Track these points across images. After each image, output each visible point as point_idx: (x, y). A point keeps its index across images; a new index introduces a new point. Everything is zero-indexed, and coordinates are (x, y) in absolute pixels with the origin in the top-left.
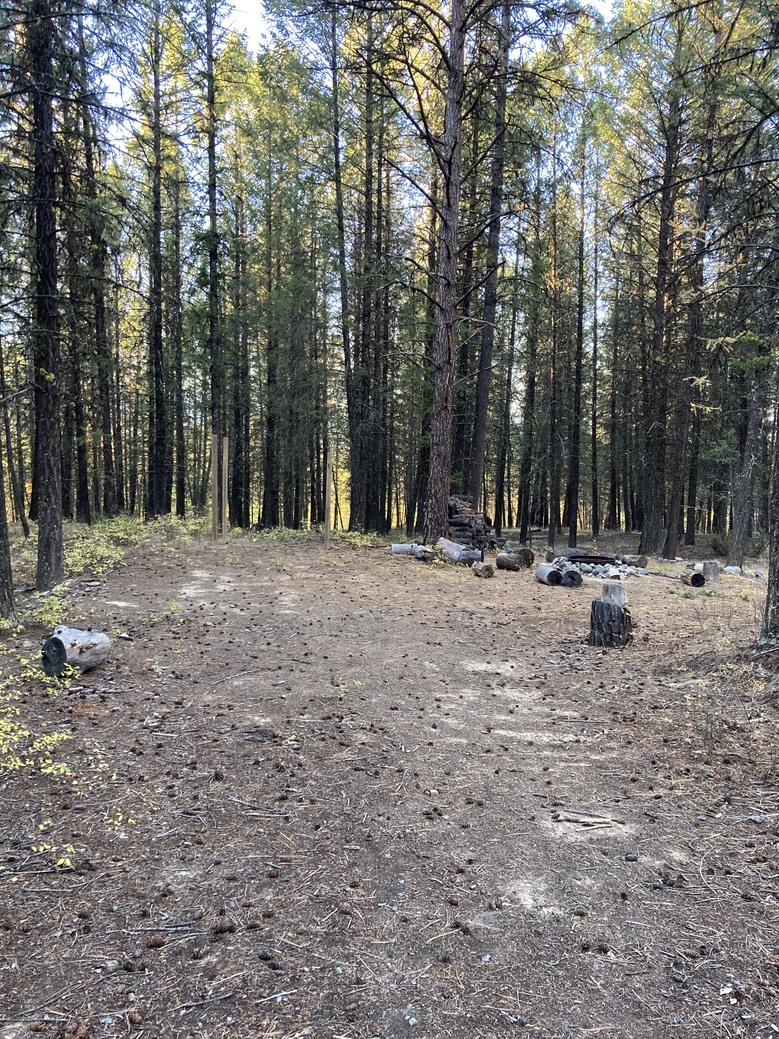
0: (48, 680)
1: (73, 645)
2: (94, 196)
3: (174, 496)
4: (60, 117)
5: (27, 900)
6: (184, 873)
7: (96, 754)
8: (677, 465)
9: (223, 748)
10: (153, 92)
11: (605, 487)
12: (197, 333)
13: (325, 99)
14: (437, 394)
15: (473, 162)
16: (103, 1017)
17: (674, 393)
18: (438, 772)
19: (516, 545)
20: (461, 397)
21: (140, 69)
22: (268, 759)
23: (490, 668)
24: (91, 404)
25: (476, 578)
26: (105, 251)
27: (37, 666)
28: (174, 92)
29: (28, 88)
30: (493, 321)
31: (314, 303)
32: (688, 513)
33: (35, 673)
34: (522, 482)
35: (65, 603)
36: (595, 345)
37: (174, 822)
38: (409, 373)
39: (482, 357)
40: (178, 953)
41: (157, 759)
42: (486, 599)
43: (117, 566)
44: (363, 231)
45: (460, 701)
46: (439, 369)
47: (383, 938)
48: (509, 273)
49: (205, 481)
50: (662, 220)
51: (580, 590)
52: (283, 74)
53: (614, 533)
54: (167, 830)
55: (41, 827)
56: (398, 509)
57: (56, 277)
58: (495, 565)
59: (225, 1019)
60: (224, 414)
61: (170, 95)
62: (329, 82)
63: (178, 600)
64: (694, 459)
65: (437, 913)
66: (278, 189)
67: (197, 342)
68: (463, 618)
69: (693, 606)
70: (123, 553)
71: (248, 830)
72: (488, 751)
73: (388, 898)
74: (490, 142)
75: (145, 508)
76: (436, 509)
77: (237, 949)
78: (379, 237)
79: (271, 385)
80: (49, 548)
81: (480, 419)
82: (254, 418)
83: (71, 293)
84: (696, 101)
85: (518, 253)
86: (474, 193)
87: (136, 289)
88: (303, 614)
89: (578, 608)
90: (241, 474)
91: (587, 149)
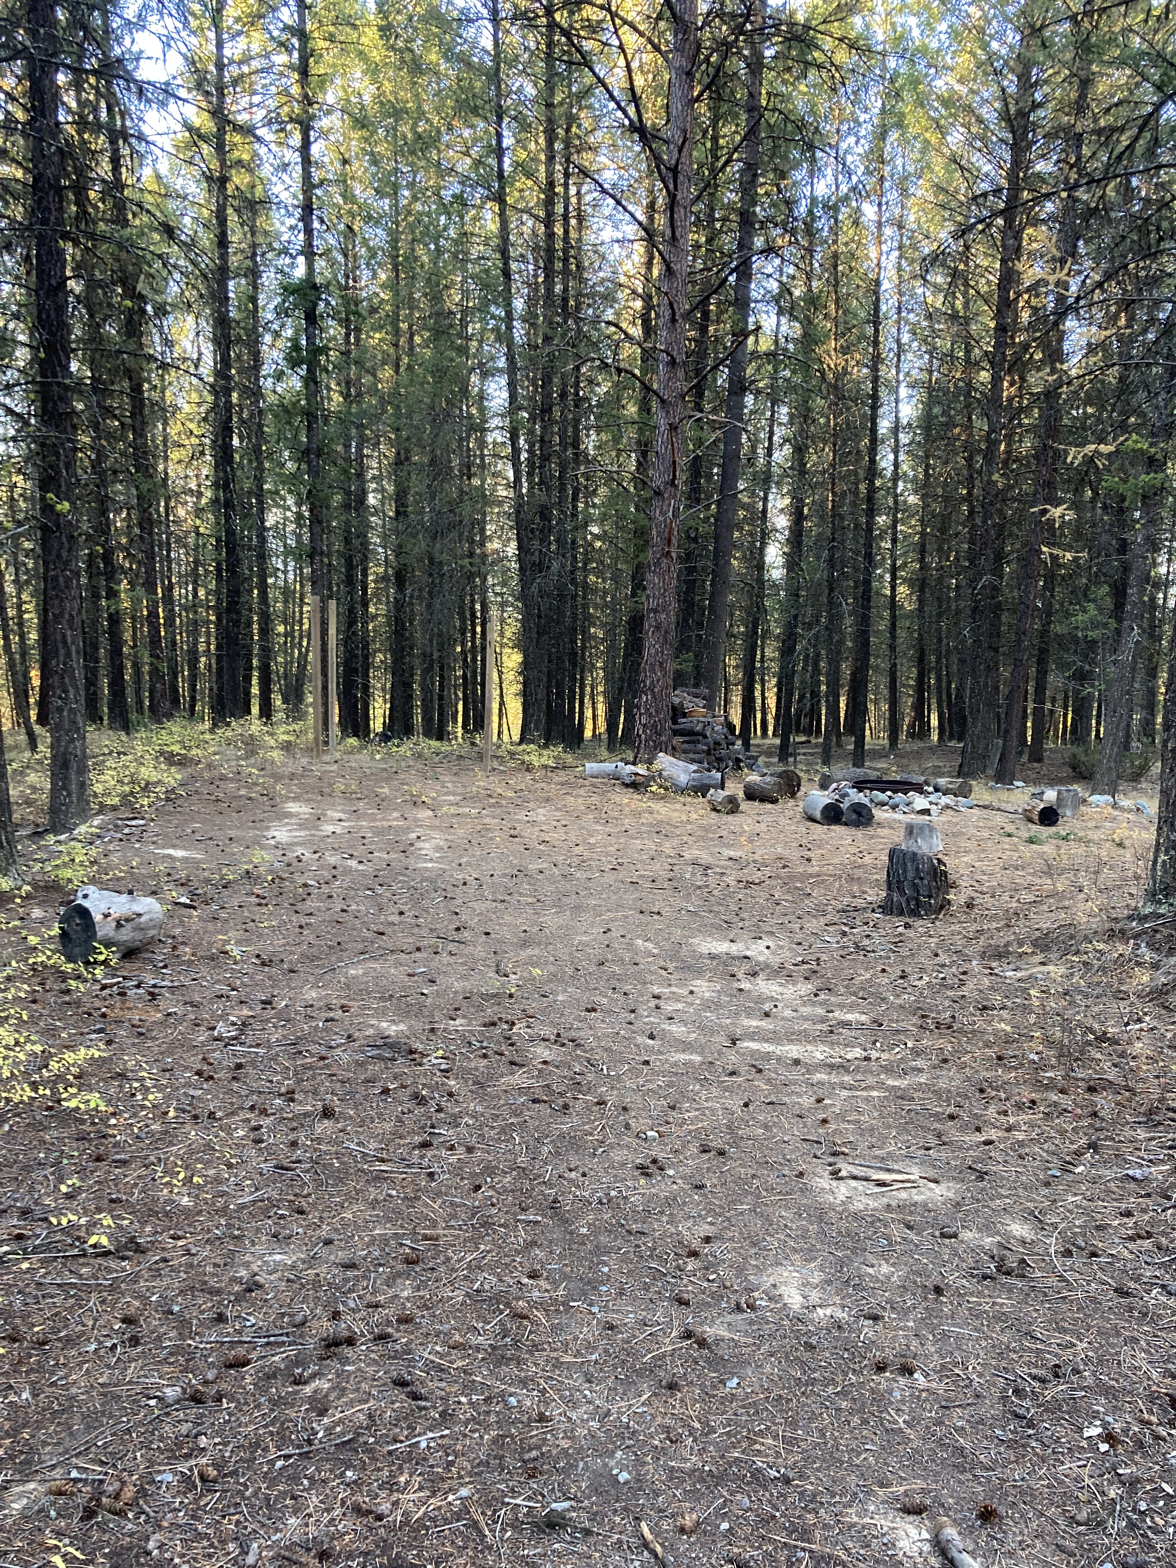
0: (69, 967)
1: (106, 916)
2: (125, 223)
3: (255, 690)
4: (70, 99)
5: (44, 1297)
6: (278, 1257)
7: (143, 1079)
8: (1019, 641)
9: (334, 1070)
10: (214, 59)
11: (908, 676)
12: (286, 438)
13: (480, 70)
14: (654, 533)
15: (712, 170)
16: (159, 1472)
17: (1016, 531)
18: (658, 1104)
19: (772, 764)
20: (691, 537)
21: (194, 23)
22: (403, 1086)
23: (735, 949)
24: (127, 549)
25: (714, 815)
26: (144, 312)
27: (52, 947)
28: (246, 59)
29: (20, 52)
30: (741, 420)
31: (465, 391)
32: (1034, 714)
33: (49, 958)
34: (781, 668)
35: (93, 852)
36: (896, 457)
37: (262, 1180)
38: (611, 501)
39: (724, 475)
40: (270, 1376)
41: (235, 1085)
42: (729, 846)
43: (171, 796)
44: (540, 280)
45: (690, 999)
46: (658, 493)
47: (578, 1354)
48: (765, 345)
49: (302, 667)
50: (1003, 261)
51: (870, 831)
52: (415, 29)
53: (921, 744)
54: (252, 1193)
55: (64, 1189)
56: (594, 709)
57: (68, 352)
58: (741, 795)
59: (342, 1475)
60: (330, 564)
61: (240, 63)
62: (487, 42)
63: (263, 847)
64: (1044, 633)
65: (659, 1316)
66: (409, 213)
67: (286, 453)
68: (693, 874)
69: (1042, 855)
70: (179, 777)
71: (373, 1193)
72: (733, 1073)
73: (585, 1294)
74: (738, 138)
75: (212, 707)
76: (652, 710)
77: (359, 1369)
78: (566, 290)
79: (401, 519)
80: (67, 769)
81: (720, 572)
82: (375, 570)
83: (92, 378)
84: (1058, 73)
85: (780, 313)
86: (712, 219)
87: (192, 370)
88: (453, 869)
89: (868, 859)
90: (356, 656)
91: (888, 148)
